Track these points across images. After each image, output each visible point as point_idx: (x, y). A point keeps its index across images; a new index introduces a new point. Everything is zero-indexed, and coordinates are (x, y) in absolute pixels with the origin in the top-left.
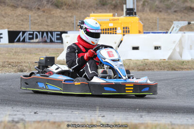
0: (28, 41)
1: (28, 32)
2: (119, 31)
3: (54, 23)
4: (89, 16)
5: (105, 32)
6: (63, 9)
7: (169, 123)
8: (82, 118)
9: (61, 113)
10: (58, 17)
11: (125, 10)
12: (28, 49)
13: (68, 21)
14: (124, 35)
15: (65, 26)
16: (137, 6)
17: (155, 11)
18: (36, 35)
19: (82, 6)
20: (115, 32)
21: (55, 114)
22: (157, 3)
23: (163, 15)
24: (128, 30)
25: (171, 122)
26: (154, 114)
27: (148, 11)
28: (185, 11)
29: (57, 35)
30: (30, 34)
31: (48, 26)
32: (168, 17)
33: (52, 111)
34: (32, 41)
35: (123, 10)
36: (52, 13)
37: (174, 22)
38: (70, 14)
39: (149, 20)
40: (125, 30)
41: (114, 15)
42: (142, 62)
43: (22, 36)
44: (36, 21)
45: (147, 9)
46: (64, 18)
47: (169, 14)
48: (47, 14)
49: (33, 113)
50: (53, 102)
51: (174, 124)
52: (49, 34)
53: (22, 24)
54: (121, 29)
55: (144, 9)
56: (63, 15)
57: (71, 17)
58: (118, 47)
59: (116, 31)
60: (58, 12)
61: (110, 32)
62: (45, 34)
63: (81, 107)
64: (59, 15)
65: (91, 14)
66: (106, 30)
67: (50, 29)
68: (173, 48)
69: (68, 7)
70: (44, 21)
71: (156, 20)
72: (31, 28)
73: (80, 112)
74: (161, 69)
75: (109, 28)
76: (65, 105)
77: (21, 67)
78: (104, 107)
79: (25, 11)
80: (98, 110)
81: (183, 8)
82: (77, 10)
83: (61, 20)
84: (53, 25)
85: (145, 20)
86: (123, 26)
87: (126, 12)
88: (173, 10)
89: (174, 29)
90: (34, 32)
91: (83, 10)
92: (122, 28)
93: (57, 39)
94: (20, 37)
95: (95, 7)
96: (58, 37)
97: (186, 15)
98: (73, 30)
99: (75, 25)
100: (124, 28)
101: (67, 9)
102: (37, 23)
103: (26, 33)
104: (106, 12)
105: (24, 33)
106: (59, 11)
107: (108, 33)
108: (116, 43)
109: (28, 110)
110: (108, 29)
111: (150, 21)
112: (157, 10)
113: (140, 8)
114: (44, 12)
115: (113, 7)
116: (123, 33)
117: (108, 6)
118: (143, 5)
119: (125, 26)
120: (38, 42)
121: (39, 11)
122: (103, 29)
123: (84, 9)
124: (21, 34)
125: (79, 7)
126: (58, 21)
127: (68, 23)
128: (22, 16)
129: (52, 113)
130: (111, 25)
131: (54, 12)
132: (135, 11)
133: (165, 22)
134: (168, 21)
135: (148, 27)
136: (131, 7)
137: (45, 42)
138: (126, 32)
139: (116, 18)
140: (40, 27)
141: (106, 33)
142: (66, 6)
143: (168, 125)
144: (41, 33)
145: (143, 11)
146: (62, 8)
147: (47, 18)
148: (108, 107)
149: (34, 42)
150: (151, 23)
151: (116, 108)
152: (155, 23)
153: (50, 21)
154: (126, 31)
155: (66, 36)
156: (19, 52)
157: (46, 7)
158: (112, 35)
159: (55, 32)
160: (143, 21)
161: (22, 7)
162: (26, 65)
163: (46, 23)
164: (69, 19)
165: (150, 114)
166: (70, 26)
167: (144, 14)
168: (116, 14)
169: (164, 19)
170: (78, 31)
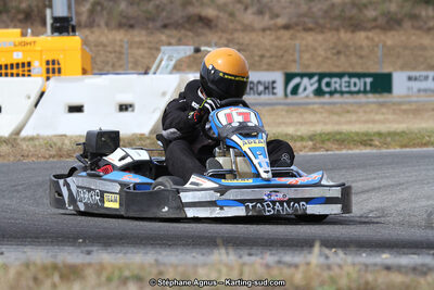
2: (37, 69)
11: (49, 21)
14: (48, 79)
16: (78, 14)
17: (120, 26)
20: (26, 73)
22: (123, 6)
23: (139, 35)
24: (56, 66)
26: (119, 248)
27: (102, 23)
28: (187, 26)
32: (150, 39)
35: (44, 23)
37: (163, 48)
39: (105, 46)
40: (51, 67)
41: (24, 34)
45: (100, 21)
47: (152, 33)
54: (41, 65)
55: (94, 21)
58: (36, 105)
59: (29, 71)
61: (15, 71)
66: (6, 69)
71: (121, 46)
75: (15, 62)
78: (4, 237)
81: (183, 17)
85: (96, 46)
86: (45, 58)
87: (52, 25)
88: (159, 24)
89: (163, 63)
92: (44, 63)
97: (190, 34)
100: (48, 63)
104: (7, 27)
107: (12, 75)
108: (29, 98)
110: (12, 65)
111: (109, 49)
112: (127, 24)
113: (84, 18)
115: (21, 16)
116: (45, 75)
118: (92, 12)
119: (50, 59)
122: (1, 66)
130: (18, 57)
132: (73, 23)
133: (141, 51)
134: (151, 49)
135: (103, 62)
136: (64, 14)
138: (54, 72)
139: (29, 38)
141: (6, 75)
145: (91, 25)
148: (11, 236)
151: (31, 238)
152: (121, 53)
154: (54, 69)
158: (20, 78)
160: (93, 48)
165: (110, 250)
167: (92, 32)
168: (29, 31)
169: (141, 43)
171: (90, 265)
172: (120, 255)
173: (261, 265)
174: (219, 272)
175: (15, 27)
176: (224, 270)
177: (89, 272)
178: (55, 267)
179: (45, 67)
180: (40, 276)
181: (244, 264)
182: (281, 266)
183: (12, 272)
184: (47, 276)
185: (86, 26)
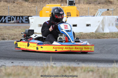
0: (7, 22)
1: (8, 17)
3: (24, 11)
6: (29, 2)
8: (41, 65)
12: (7, 27)
13: (32, 10)
14: (67, 17)
15: (30, 13)
17: (87, 3)
18: (13, 18)
21: (24, 63)
23: (92, 6)
24: (70, 14)
26: (87, 63)
27: (82, 2)
28: (105, 3)
29: (26, 18)
30: (9, 18)
32: (95, 7)
34: (10, 22)
35: (67, 2)
36: (22, 5)
37: (99, 9)
38: (33, 5)
40: (68, 14)
42: (79, 34)
43: (4, 19)
44: (13, 10)
46: (30, 8)
47: (96, 5)
48: (19, 5)
49: (11, 63)
50: (23, 57)
51: (99, 67)
52: (21, 18)
53: (4, 12)
56: (29, 6)
57: (34, 7)
62: (18, 18)
63: (41, 60)
64: (27, 6)
65: (47, 5)
67: (21, 15)
68: (98, 25)
70: (17, 10)
71: (87, 9)
72: (9, 14)
73: (40, 62)
74: (91, 38)
76: (31, 59)
77: (3, 37)
79: (6, 3)
82: (38, 3)
83: (28, 9)
84: (23, 12)
87: (69, 3)
88: (98, 3)
89: (99, 13)
90: (11, 16)
91: (41, 3)
93: (26, 21)
94: (2, 19)
95: (49, 1)
98: (36, 15)
99: (37, 12)
100: (67, 13)
101: (32, 2)
102: (13, 11)
103: (6, 17)
104: (56, 3)
105: (5, 17)
106: (27, 3)
109: (8, 61)
113: (77, 1)
114: (17, 4)
115: (61, 1)
116: (67, 16)
119: (68, 12)
120: (14, 23)
121: (14, 4)
124: (3, 18)
125: (40, 1)
126: (26, 10)
127: (32, 11)
128: (4, 7)
129: (22, 63)
132: (74, 2)
133: (93, 10)
134: (95, 9)
135: (82, 13)
137: (18, 23)
138: (69, 16)
140: (15, 13)
144: (15, 17)
145: (79, 3)
146: (29, 1)
147: (19, 8)
148: (57, 59)
149: (11, 23)
150: (84, 10)
151: (63, 60)
152: (87, 11)
153: (21, 10)
154: (69, 15)
155: (31, 18)
156: (2, 29)
157: (18, 1)
159: (24, 16)
160: (80, 9)
161: (4, 2)
162: (6, 35)
163: (19, 11)
164: (33, 8)
165: (84, 63)
166: (33, 13)
167: (79, 5)
168: (63, 5)
169: (93, 8)
170: (39, 16)
171: (79, 67)
172: (87, 65)
175: (59, 3)
176: (116, 69)
177: (79, 69)
178: (70, 68)
180: (66, 70)
183: (58, 69)
184: (68, 70)
185: (77, 4)
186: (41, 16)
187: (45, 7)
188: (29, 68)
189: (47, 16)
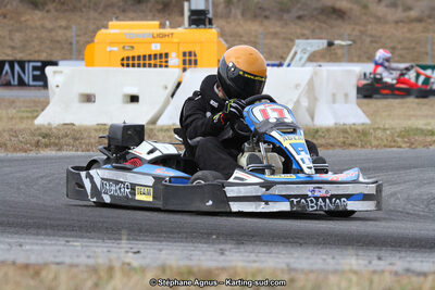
2: (174, 60)
3: (28, 41)
4: (106, 27)
5: (142, 62)
6: (48, 11)
7: (284, 266)
8: (89, 257)
9: (42, 244)
10: (37, 28)
11: (187, 13)
13: (59, 38)
14: (184, 70)
15: (52, 49)
16: (215, 5)
17: (255, 17)
19: (92, 5)
20: (164, 64)
21: (28, 247)
23: (273, 26)
24: (193, 58)
25: (288, 265)
26: (250, 248)
28: (320, 17)
29: (35, 68)
31: (13, 48)
32: (284, 30)
33: (22, 240)
35: (182, 14)
36: (23, 19)
37: (297, 41)
38: (63, 23)
39: (241, 36)
40: (187, 58)
41: (162, 26)
45: (237, 12)
46: (51, 31)
47: (286, 24)
48: (11, 22)
50: (24, 221)
51: (295, 270)
52: (17, 68)
54: (178, 56)
55: (230, 12)
56: (48, 24)
57: (66, 28)
58: (172, 96)
59: (167, 62)
60: (35, 18)
61: (152, 62)
62: (7, 67)
63: (87, 231)
64: (38, 23)
65: (110, 23)
66: (144, 59)
67: (20, 56)
68: (295, 100)
69: (59, 7)
70: (4, 38)
71: (256, 37)
73: (85, 242)
75: (153, 53)
76: (52, 227)
78: (140, 231)
80: (125, 237)
81: (316, 9)
82: (78, 14)
83: (43, 35)
84: (24, 46)
85: (231, 36)
86: (182, 49)
87: (189, 17)
88: (295, 13)
89: (298, 56)
91: (93, 14)
92: (181, 55)
93: (35, 78)
95: (119, 7)
96: (37, 73)
97: (324, 26)
98: (70, 59)
99: (74, 46)
100: (184, 54)
101: (57, 10)
106: (38, 14)
107: (150, 66)
108: (166, 88)
110: (150, 56)
111: (243, 39)
112: (260, 14)
113: (221, 8)
114: (5, 17)
115: (161, 7)
116: (182, 66)
117: (150, 5)
118: (228, 3)
119: (187, 51)
122: (139, 57)
123: (96, 10)
125: (85, 6)
126: (37, 38)
127: (58, 42)
129: (21, 246)
130: (156, 48)
131: (28, 17)
133: (275, 42)
136: (201, 7)
137: (7, 84)
138: (190, 63)
139: (168, 31)
141: (144, 66)
142: (54, 5)
143: (282, 271)
145: (227, 16)
146: (47, 8)
147: (10, 31)
148: (147, 231)
151: (166, 232)
152: (255, 42)
153: (18, 37)
154: (190, 61)
155: (55, 72)
157: (9, 6)
158: (158, 69)
159: (29, 61)
160: (229, 38)
163: (12, 44)
164: (61, 32)
165: (242, 248)
166: (62, 48)
167: (229, 23)
168: (168, 23)
169: (276, 34)
170: (83, 59)
171: (223, 269)
172: (253, 257)
173: (391, 272)
174: (350, 281)
175: (153, 20)
176: (354, 278)
179: (182, 58)
181: (374, 272)
182: (410, 274)
185: (221, 17)
186: (91, 64)
187: (103, 31)
188: (44, 273)
189: (110, 65)
